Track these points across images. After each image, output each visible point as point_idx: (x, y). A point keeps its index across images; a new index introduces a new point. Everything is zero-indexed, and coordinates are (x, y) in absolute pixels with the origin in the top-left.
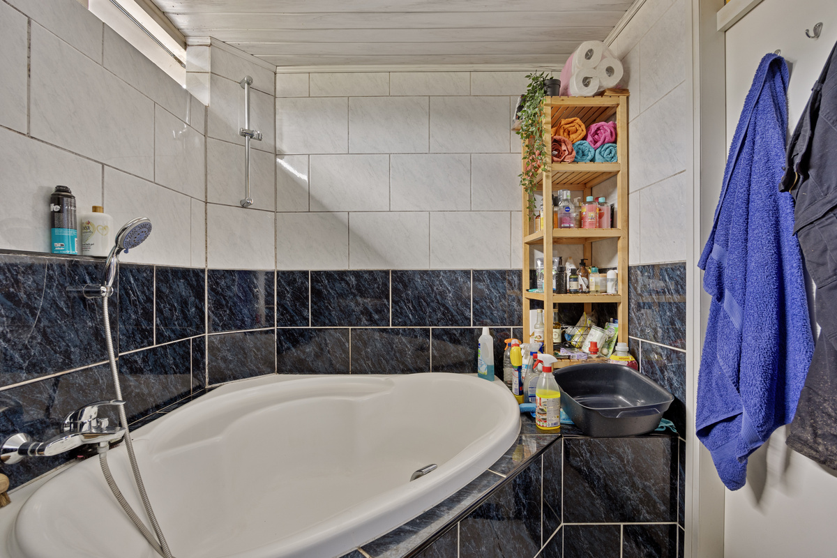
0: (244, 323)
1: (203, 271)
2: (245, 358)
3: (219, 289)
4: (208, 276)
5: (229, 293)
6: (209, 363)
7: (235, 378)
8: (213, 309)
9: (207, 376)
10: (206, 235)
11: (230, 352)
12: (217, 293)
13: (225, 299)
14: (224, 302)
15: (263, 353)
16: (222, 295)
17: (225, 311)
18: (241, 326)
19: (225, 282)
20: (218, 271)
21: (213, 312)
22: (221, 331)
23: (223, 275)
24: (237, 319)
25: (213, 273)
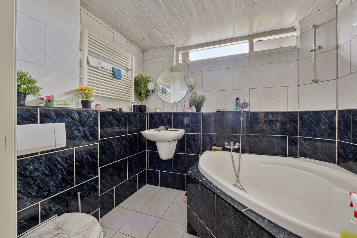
0: (316, 135)
1: (297, 112)
2: (317, 151)
3: (304, 119)
4: (299, 114)
5: (308, 121)
6: (299, 148)
7: (311, 158)
8: (301, 127)
9: (298, 152)
10: (298, 98)
11: (309, 146)
12: (303, 121)
13: (306, 123)
14: (306, 125)
15: (328, 152)
16: (305, 122)
17: (306, 128)
18: (314, 136)
19: (306, 116)
20: (303, 112)
21: (301, 128)
22: (304, 136)
23: (305, 114)
24: (312, 133)
25: (301, 113)
